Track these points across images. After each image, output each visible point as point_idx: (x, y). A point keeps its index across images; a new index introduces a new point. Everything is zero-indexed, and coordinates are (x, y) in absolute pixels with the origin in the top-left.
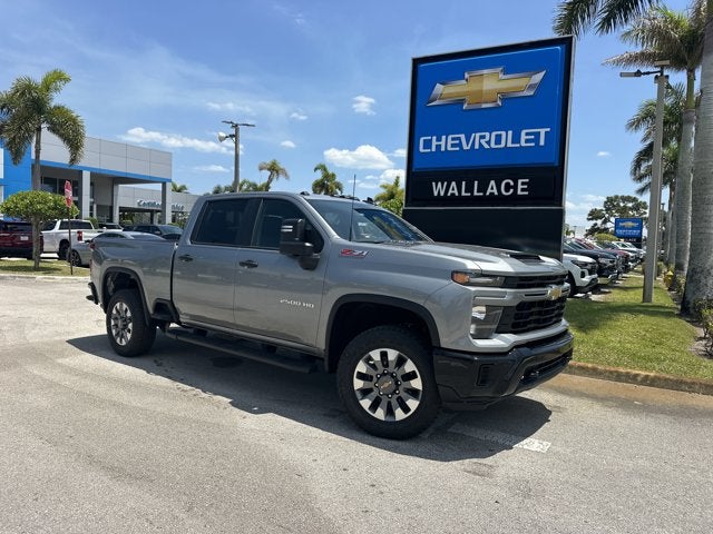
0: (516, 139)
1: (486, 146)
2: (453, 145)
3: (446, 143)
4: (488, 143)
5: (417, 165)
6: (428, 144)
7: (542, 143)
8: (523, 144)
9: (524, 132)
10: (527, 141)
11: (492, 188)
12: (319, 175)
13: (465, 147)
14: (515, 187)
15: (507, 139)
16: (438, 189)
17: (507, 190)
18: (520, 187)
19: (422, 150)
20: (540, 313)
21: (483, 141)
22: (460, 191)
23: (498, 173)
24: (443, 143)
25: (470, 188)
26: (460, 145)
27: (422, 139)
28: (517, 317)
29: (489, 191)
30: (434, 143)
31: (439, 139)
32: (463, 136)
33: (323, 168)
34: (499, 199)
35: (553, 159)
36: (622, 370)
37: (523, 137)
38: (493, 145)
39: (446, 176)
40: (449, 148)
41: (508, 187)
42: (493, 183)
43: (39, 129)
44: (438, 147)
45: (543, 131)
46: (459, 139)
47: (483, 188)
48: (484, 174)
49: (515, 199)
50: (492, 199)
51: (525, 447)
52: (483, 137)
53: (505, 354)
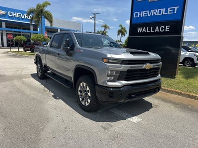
0: (166, 11)
1: (156, 14)
2: (145, 15)
3: (143, 14)
4: (156, 13)
5: (133, 22)
6: (137, 15)
7: (175, 12)
8: (169, 13)
9: (169, 9)
10: (170, 12)
11: (157, 29)
12: (120, 28)
13: (149, 15)
14: (165, 29)
15: (163, 11)
16: (139, 30)
17: (162, 30)
18: (166, 28)
19: (135, 17)
20: (140, 74)
21: (155, 13)
22: (146, 30)
23: (159, 24)
24: (141, 14)
25: (149, 30)
26: (147, 14)
27: (135, 13)
28: (127, 75)
29: (156, 30)
30: (139, 14)
31: (140, 13)
32: (148, 11)
33: (121, 26)
34: (160, 33)
35: (179, 18)
36: (191, 94)
37: (169, 10)
38: (158, 14)
39: (142, 25)
40: (144, 16)
41: (162, 29)
42: (157, 27)
43: (41, 18)
44: (140, 15)
45: (176, 8)
46: (147, 12)
47: (154, 29)
48: (155, 24)
49: (165, 33)
50: (157, 33)
51: (131, 120)
52: (155, 11)
53: (120, 88)
